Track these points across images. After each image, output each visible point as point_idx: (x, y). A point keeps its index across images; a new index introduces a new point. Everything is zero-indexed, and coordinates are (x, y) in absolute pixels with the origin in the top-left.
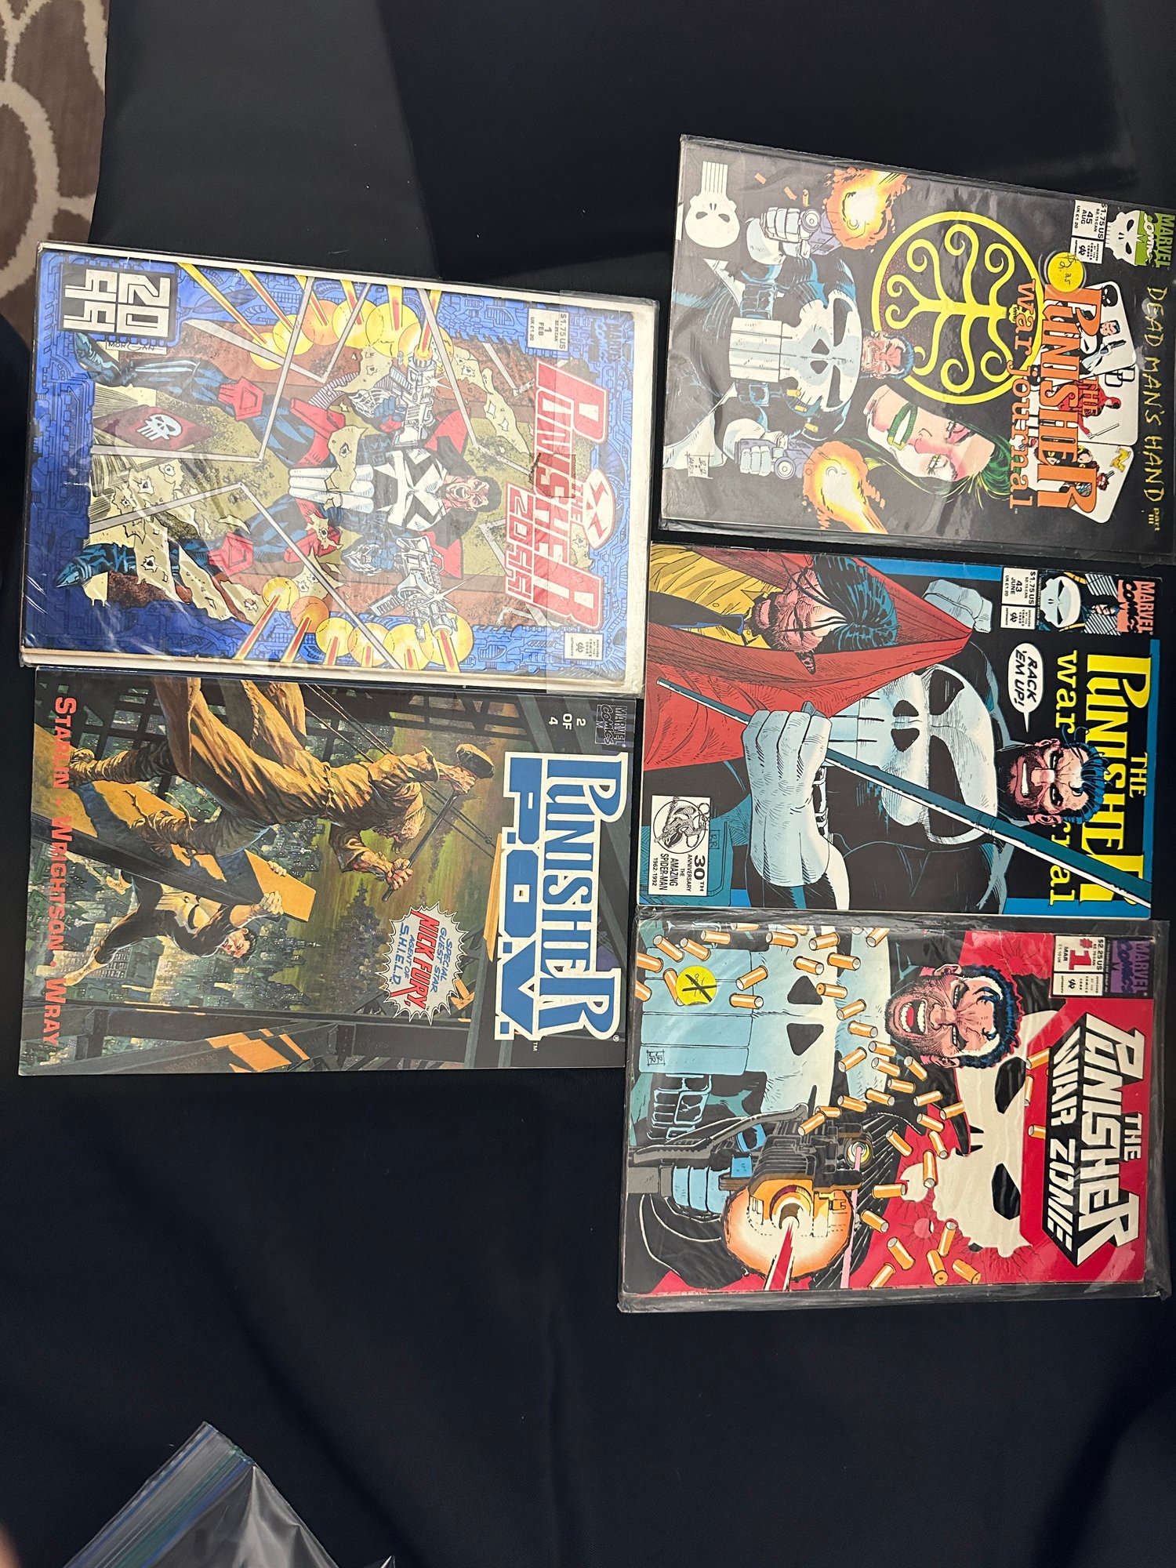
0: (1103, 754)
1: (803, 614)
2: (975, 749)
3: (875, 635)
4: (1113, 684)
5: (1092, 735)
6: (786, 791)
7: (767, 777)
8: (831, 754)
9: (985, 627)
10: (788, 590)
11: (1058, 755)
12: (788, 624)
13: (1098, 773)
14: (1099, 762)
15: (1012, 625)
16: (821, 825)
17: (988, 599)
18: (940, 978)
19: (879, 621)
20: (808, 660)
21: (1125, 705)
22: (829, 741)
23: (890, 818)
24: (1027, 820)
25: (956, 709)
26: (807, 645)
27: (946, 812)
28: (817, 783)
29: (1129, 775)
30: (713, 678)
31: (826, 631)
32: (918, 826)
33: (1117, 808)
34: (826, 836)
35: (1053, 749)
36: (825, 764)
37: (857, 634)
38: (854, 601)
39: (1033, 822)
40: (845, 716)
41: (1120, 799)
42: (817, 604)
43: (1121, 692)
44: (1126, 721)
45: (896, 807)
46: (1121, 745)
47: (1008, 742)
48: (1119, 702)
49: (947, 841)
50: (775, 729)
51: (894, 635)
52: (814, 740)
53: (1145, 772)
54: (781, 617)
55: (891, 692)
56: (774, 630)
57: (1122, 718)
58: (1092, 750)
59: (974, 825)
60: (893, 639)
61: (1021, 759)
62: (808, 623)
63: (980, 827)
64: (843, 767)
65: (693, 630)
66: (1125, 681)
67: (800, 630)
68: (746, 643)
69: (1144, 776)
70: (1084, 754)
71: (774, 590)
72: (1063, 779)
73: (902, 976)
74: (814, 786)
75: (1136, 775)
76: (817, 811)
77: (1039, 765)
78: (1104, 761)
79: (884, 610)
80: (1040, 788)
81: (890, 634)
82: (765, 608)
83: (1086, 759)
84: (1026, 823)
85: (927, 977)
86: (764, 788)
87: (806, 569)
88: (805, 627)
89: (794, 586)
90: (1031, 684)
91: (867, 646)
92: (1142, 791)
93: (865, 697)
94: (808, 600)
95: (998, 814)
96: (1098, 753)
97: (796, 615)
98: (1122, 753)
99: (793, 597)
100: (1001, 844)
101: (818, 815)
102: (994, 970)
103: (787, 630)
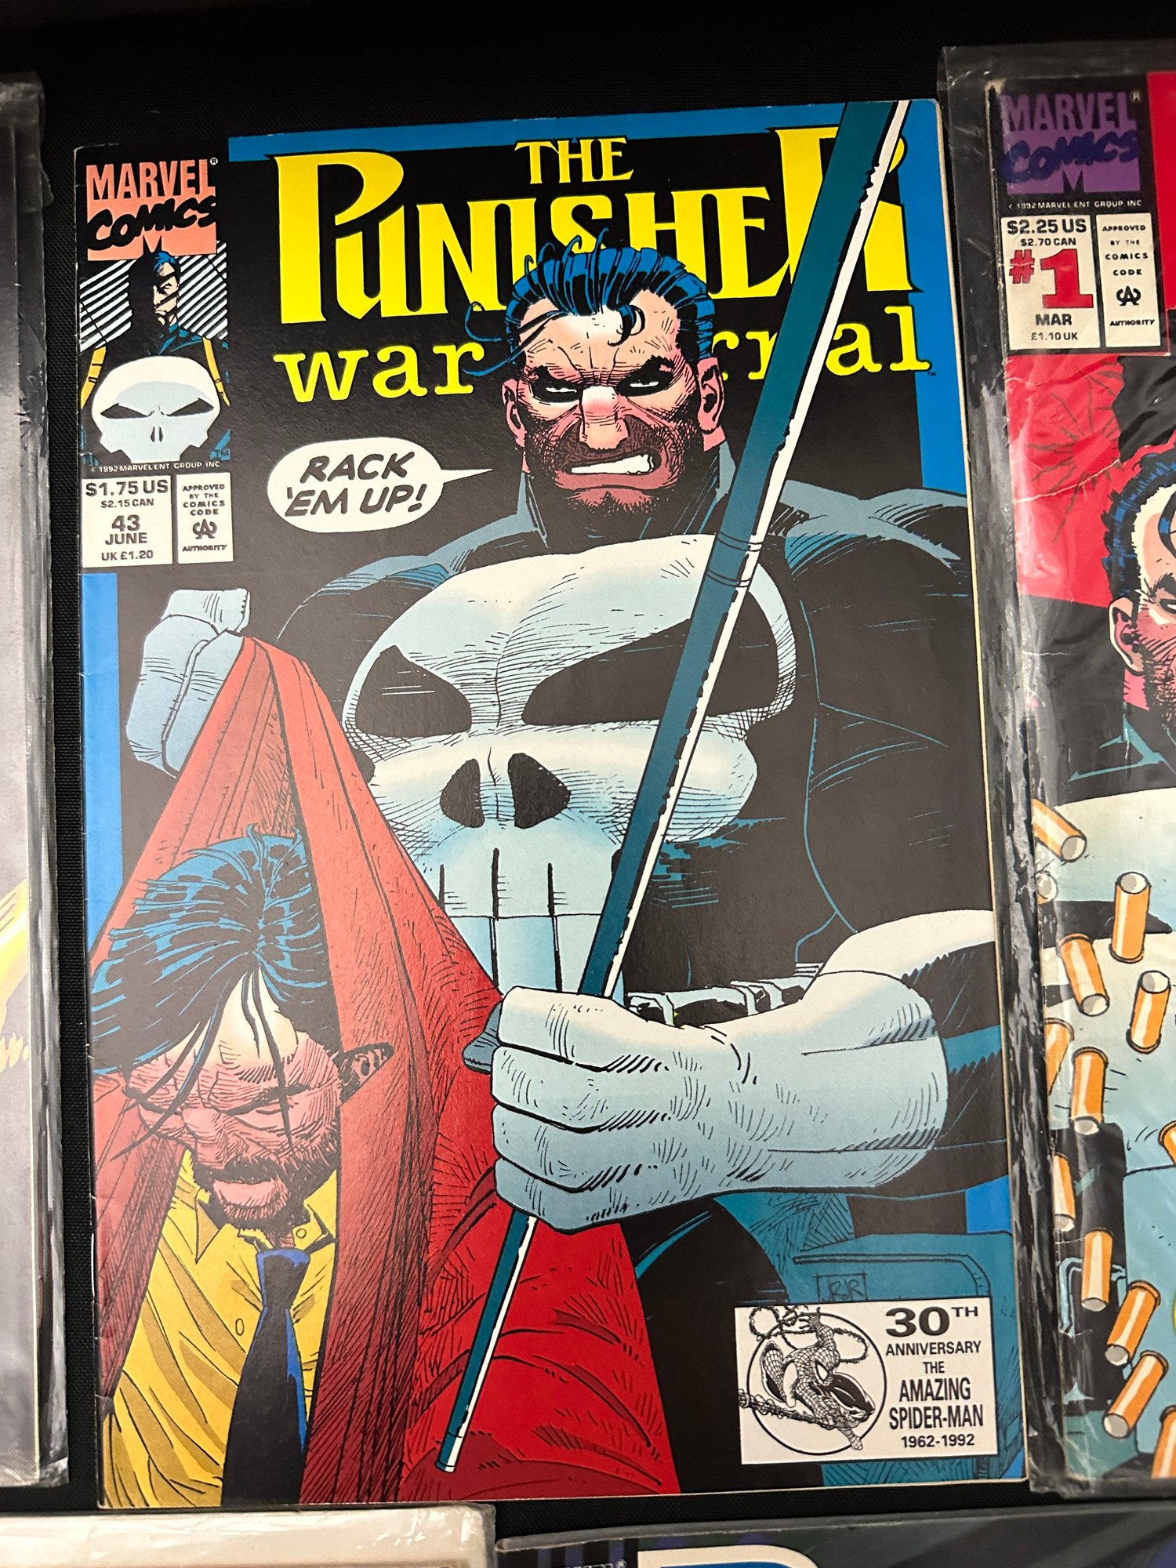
0: (528, 259)
1: (241, 1091)
2: (544, 605)
3: (282, 890)
4: (350, 249)
5: (482, 291)
6: (699, 1100)
7: (666, 1153)
8: (592, 984)
9: (234, 603)
10: (186, 1137)
11: (544, 382)
12: (271, 1130)
13: (579, 269)
14: (549, 267)
15: (224, 533)
16: (776, 999)
17: (164, 604)
18: (1147, 655)
19: (245, 884)
20: (357, 1067)
21: (400, 212)
22: (559, 990)
23: (743, 814)
24: (716, 449)
25: (449, 664)
26: (320, 1071)
27: (714, 669)
28: (668, 1016)
29: (577, 187)
30: (425, 1322)
31: (280, 1026)
32: (754, 739)
33: (664, 212)
34: (803, 983)
35: (529, 397)
36: (619, 995)
37: (282, 939)
38: (196, 956)
39: (719, 436)
40: (494, 954)
41: (641, 205)
42: (213, 1057)
43: (368, 226)
44: (442, 205)
45: (711, 801)
46: (503, 218)
47: (520, 522)
48: (392, 230)
49: (787, 659)
50: (542, 1143)
51: (277, 841)
52: (559, 1030)
53: (563, 147)
54: (254, 1149)
55: (422, 838)
56: (289, 1167)
57: (434, 218)
58: (522, 290)
59: (741, 592)
60: (288, 843)
61: (564, 480)
62: (262, 1074)
63: (746, 575)
64: (622, 948)
65: (309, 1384)
66: (340, 219)
67: (282, 1095)
68: (328, 1240)
69: (575, 148)
70: (534, 311)
71: (187, 1174)
72: (603, 361)
73: (1150, 758)
74: (678, 1024)
75: (575, 166)
76: (739, 1011)
77: (572, 432)
78: (546, 259)
79: (216, 874)
80: (632, 423)
81: (277, 851)
82: (234, 1193)
83: (544, 305)
84: (725, 452)
85: (1149, 690)
86: (694, 1158)
87: (128, 1092)
88: (274, 1083)
89: (173, 1122)
90: (369, 468)
91: (310, 912)
92: (615, 147)
93: (441, 903)
94: (205, 1080)
95: (706, 532)
96: (528, 275)
97: (244, 1110)
98: (523, 211)
99: (200, 1119)
100: (785, 516)
101: (751, 1009)
102: (1113, 510)
103: (286, 1130)
